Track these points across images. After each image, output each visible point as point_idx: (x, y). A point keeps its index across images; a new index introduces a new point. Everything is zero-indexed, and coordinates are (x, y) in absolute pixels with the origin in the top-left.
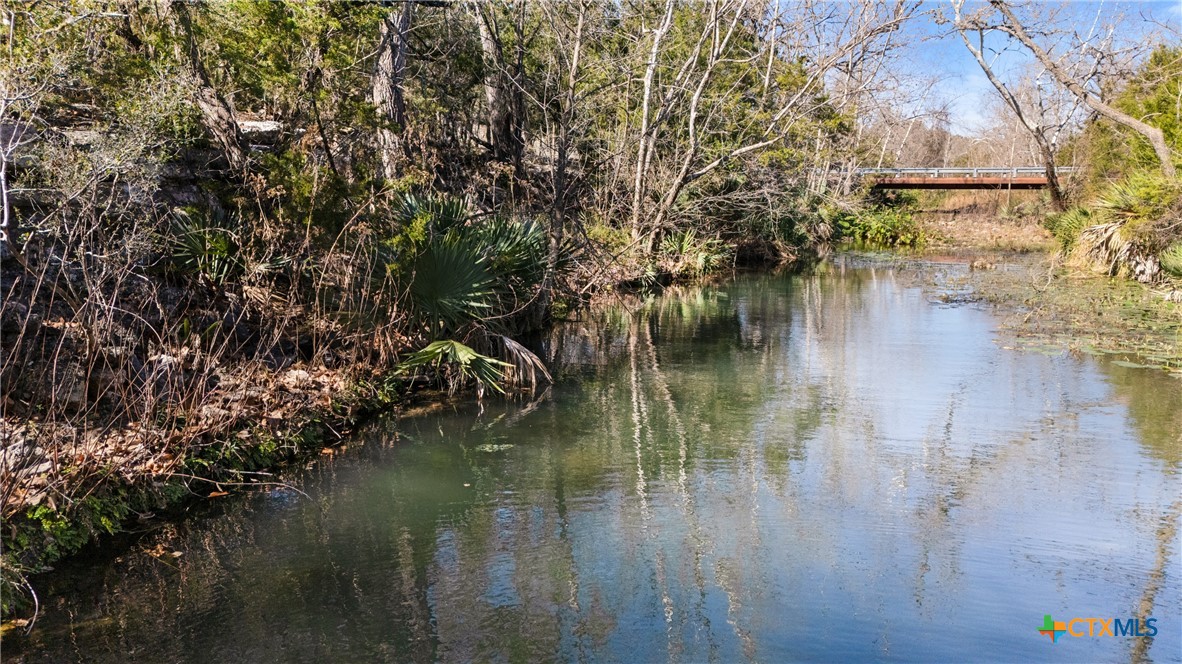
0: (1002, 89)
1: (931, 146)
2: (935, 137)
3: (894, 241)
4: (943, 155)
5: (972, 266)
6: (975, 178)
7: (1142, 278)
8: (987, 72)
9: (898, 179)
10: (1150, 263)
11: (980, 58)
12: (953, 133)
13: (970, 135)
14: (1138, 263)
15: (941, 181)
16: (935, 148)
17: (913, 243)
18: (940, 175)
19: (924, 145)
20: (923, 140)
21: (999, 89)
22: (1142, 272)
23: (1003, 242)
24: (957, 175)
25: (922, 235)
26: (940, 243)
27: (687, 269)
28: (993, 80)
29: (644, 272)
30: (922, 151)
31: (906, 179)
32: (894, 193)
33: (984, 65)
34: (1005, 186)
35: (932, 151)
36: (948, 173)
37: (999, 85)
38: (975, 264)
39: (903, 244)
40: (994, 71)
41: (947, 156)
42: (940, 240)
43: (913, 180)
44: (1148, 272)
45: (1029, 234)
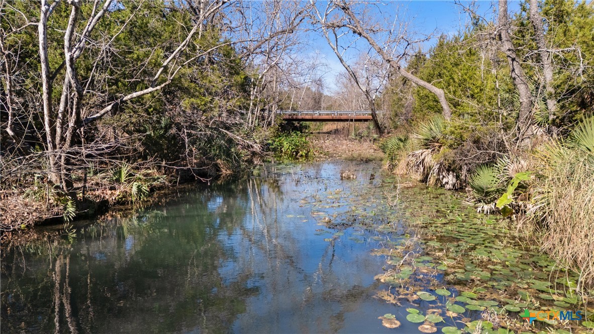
0: (348, 68)
1: (315, 99)
2: (317, 95)
3: (297, 154)
4: (321, 104)
5: (342, 177)
6: (336, 116)
7: (448, 187)
8: (340, 59)
9: (300, 117)
10: (451, 177)
11: (336, 51)
12: (325, 94)
13: (332, 95)
14: (444, 177)
15: (320, 117)
16: (317, 100)
17: (307, 156)
18: (320, 114)
19: (312, 99)
20: (311, 96)
21: (346, 68)
22: (447, 183)
23: (356, 154)
24: (328, 114)
25: (311, 151)
26: (322, 156)
27: (124, 197)
28: (343, 63)
29: (65, 208)
30: (311, 103)
31: (303, 117)
32: (298, 123)
33: (338, 54)
34: (352, 120)
35: (315, 102)
36: (323, 113)
37: (346, 66)
38: (344, 175)
39: (302, 156)
40: (344, 58)
41: (323, 105)
42: (322, 153)
43: (307, 117)
44: (450, 182)
45: (367, 149)
